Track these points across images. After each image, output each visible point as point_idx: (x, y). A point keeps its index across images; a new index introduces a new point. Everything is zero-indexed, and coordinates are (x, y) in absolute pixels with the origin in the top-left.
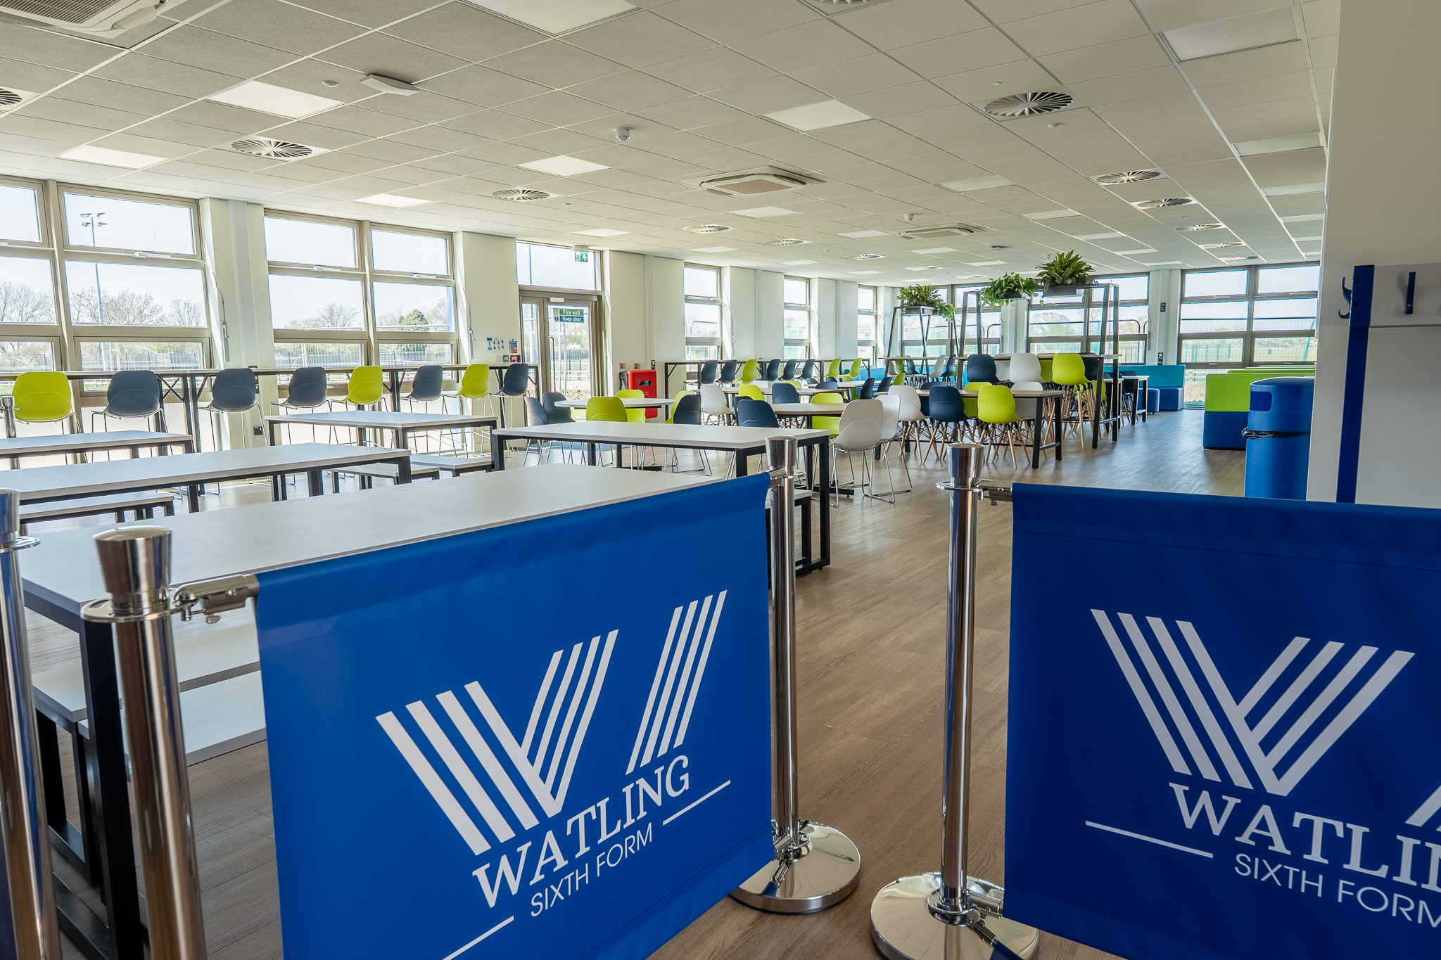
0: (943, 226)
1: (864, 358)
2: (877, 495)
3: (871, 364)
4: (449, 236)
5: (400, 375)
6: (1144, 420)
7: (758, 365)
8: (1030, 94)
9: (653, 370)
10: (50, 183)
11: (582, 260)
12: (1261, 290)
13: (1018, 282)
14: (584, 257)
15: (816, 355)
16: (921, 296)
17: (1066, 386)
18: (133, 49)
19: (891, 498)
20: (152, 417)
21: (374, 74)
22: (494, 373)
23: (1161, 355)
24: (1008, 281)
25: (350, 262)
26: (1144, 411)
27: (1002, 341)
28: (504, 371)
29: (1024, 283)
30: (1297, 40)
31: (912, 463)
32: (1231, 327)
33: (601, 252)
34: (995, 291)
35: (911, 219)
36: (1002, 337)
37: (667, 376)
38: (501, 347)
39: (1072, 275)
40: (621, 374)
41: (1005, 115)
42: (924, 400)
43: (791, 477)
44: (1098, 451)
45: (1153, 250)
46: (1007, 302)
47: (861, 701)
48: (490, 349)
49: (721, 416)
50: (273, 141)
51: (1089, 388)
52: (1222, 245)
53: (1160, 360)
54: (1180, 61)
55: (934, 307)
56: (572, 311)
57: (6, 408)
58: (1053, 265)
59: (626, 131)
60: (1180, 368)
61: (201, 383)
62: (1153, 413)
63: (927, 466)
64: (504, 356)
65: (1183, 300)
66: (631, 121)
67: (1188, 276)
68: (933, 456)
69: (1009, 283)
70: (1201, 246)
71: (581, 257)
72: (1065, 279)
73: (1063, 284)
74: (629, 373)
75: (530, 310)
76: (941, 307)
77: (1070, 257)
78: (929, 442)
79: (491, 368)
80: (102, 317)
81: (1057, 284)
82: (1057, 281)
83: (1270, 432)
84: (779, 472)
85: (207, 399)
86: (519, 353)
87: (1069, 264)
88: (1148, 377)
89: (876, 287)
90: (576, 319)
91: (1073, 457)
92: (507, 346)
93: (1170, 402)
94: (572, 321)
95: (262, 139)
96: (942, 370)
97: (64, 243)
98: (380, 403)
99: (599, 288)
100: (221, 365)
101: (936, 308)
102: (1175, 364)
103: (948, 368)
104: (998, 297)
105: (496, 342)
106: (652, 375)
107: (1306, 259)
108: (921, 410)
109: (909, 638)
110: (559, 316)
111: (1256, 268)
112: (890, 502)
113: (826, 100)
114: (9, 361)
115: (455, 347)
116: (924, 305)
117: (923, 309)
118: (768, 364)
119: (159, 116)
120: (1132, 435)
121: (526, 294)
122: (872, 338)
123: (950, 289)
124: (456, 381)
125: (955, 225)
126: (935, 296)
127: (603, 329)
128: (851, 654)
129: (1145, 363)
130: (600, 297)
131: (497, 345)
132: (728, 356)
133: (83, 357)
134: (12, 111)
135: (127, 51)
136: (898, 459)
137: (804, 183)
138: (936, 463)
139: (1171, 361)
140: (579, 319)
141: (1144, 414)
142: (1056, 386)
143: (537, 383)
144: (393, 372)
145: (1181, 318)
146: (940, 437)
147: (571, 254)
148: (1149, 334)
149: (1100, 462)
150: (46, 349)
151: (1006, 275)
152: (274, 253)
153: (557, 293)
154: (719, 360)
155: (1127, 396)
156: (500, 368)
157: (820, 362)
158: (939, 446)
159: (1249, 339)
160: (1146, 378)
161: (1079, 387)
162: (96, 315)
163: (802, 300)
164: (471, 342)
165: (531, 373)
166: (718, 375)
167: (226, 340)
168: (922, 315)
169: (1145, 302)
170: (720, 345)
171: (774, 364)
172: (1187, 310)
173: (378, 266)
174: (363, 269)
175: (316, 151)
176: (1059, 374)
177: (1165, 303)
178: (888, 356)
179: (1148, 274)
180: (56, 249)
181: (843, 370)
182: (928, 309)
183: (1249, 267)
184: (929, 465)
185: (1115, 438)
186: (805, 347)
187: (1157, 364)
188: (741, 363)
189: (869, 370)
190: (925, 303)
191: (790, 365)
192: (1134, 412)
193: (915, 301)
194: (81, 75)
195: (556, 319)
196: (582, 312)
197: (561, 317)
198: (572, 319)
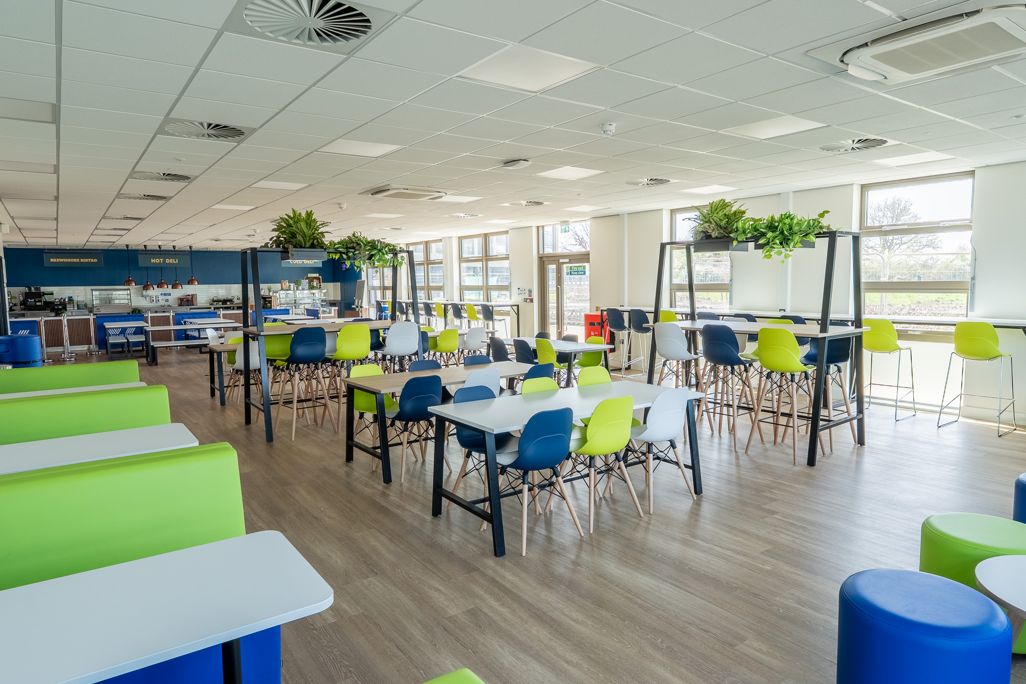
11: (565, 232)
38: (524, 293)
48: (519, 294)
56: (578, 267)
64: (525, 299)
71: (566, 230)
90: (580, 273)
92: (527, 292)
94: (578, 274)
105: (522, 290)
110: (569, 271)
121: (544, 259)
131: (522, 292)
153: (565, 256)
195: (567, 274)
196: (584, 267)
197: (571, 272)
198: (578, 273)
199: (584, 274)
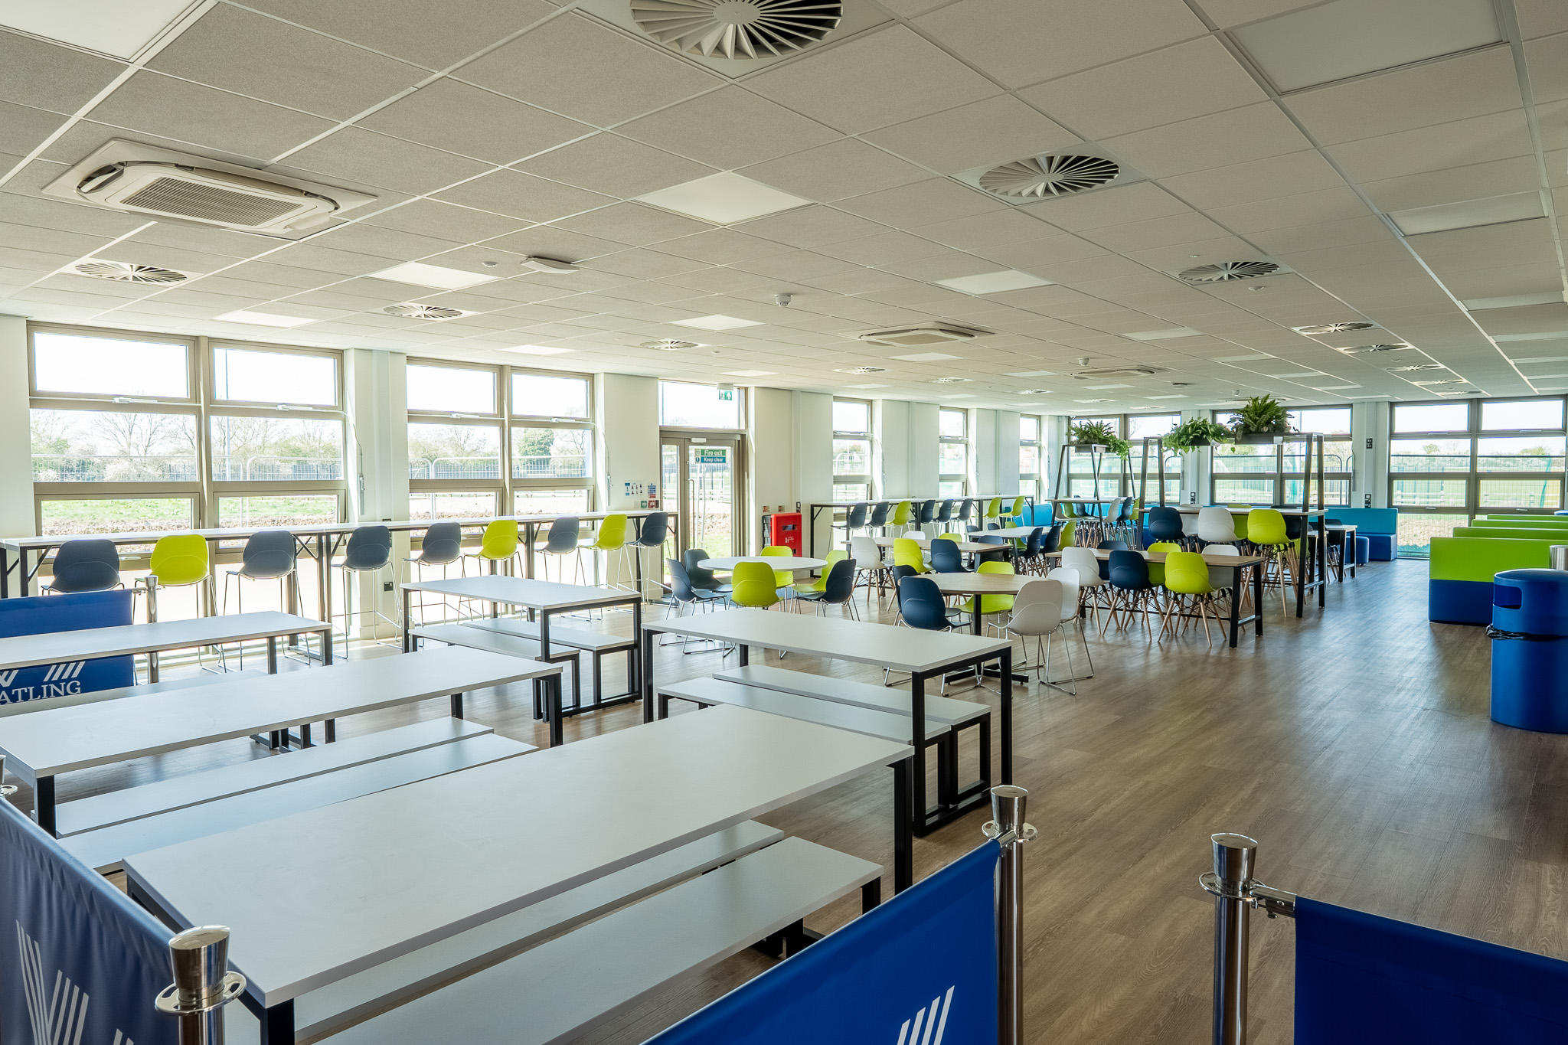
0: (1118, 368)
1: (1026, 495)
2: (1054, 683)
3: (1035, 500)
4: (591, 377)
5: (536, 526)
6: (1353, 575)
7: (911, 506)
8: (1231, 264)
9: (798, 514)
10: (202, 339)
11: (726, 398)
12: (1486, 426)
13: (1206, 428)
14: (728, 395)
15: (973, 494)
16: (1092, 433)
17: (1264, 546)
18: (301, 241)
19: (1072, 687)
20: (284, 578)
21: (535, 257)
22: (631, 523)
23: (1368, 497)
24: (1195, 427)
25: (488, 407)
26: (1353, 565)
27: (1183, 477)
28: (643, 521)
29: (1212, 430)
30: (1544, 217)
31: (1088, 632)
32: (1450, 467)
33: (746, 389)
34: (1180, 438)
35: (1086, 364)
36: (1183, 473)
37: (813, 519)
38: (639, 492)
39: (1268, 423)
40: (763, 517)
41: (1201, 280)
42: (1102, 563)
43: (1021, 841)
44: (1305, 622)
45: (1359, 386)
46: (1193, 449)
47: (1068, 1012)
48: (628, 494)
49: (873, 571)
50: (425, 307)
51: (1290, 546)
52: (1439, 382)
53: (1368, 502)
54: (1405, 236)
55: (1108, 445)
56: (714, 451)
57: (149, 588)
58: (1247, 411)
59: (786, 298)
60: (1391, 513)
61: (336, 540)
62: (1362, 564)
63: (1107, 638)
64: (642, 502)
65: (1393, 436)
66: (790, 288)
67: (1398, 410)
68: (1113, 625)
69: (1196, 429)
70: (1415, 383)
71: (726, 396)
72: (1261, 426)
73: (1258, 432)
74: (772, 517)
75: (671, 452)
76: (1115, 444)
77: (1265, 401)
78: (1109, 609)
79: (629, 518)
80: (228, 427)
81: (1251, 432)
82: (1251, 428)
83: (1521, 634)
84: (1007, 837)
85: (340, 558)
86: (658, 498)
87: (1264, 410)
88: (1357, 526)
89: (1040, 416)
90: (718, 460)
91: (1276, 630)
92: (645, 490)
93: (1382, 551)
94: (714, 462)
95: (414, 305)
96: (1117, 514)
97: (210, 398)
98: (512, 559)
99: (743, 427)
100: (355, 522)
101: (1110, 446)
102: (1386, 507)
103: (1123, 511)
104: (1183, 444)
105: (635, 487)
106: (796, 519)
107: (1538, 394)
108: (1099, 575)
109: (1115, 912)
110: (700, 457)
111: (1480, 401)
112: (1071, 694)
113: (1004, 270)
114: (135, 471)
115: (591, 492)
116: (1096, 443)
117: (1095, 448)
118: (922, 505)
119: (317, 289)
120: (1341, 597)
121: (667, 435)
122: (1035, 471)
123: (1123, 419)
124: (591, 529)
125: (1135, 367)
126: (1108, 433)
127: (746, 469)
128: (1050, 934)
129: (1349, 506)
130: (743, 436)
131: (635, 490)
132: (879, 498)
133: (220, 515)
134: (176, 287)
135: (295, 242)
136: (1073, 627)
137: (972, 336)
138: (1116, 635)
139: (1381, 504)
140: (721, 460)
141: (1352, 569)
142: (1253, 546)
143: (676, 533)
144: (529, 525)
145: (1392, 454)
146: (1121, 604)
147: (714, 391)
148: (1354, 473)
149: (1307, 637)
150: (184, 507)
151: (1192, 420)
152: (415, 401)
153: (699, 433)
154: (869, 502)
155: (1332, 548)
156: (638, 518)
157: (979, 501)
158: (1120, 614)
159: (1473, 482)
160: (1353, 528)
161: (1278, 547)
162: (223, 424)
163: (958, 432)
164: (609, 488)
165: (671, 521)
166: (868, 519)
167: (362, 494)
168: (1094, 453)
169: (1349, 437)
170: (869, 483)
171: (929, 505)
172: (1397, 446)
173: (516, 411)
174: (502, 414)
175: (466, 313)
176: (1255, 532)
177: (1371, 439)
178: (1056, 498)
179: (1350, 406)
180: (202, 404)
181: (1003, 507)
182: (1101, 448)
183: (1470, 401)
184: (1109, 638)
185: (1322, 603)
186: (961, 483)
187: (1363, 507)
188: (892, 505)
189: (1032, 507)
190: (1097, 441)
191: (947, 506)
192: (1341, 566)
193: (1086, 438)
194: (248, 260)
195: (697, 460)
196: (724, 452)
197: (702, 458)
198: (714, 460)
199: (724, 461)
